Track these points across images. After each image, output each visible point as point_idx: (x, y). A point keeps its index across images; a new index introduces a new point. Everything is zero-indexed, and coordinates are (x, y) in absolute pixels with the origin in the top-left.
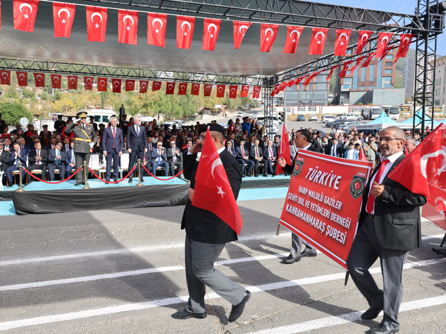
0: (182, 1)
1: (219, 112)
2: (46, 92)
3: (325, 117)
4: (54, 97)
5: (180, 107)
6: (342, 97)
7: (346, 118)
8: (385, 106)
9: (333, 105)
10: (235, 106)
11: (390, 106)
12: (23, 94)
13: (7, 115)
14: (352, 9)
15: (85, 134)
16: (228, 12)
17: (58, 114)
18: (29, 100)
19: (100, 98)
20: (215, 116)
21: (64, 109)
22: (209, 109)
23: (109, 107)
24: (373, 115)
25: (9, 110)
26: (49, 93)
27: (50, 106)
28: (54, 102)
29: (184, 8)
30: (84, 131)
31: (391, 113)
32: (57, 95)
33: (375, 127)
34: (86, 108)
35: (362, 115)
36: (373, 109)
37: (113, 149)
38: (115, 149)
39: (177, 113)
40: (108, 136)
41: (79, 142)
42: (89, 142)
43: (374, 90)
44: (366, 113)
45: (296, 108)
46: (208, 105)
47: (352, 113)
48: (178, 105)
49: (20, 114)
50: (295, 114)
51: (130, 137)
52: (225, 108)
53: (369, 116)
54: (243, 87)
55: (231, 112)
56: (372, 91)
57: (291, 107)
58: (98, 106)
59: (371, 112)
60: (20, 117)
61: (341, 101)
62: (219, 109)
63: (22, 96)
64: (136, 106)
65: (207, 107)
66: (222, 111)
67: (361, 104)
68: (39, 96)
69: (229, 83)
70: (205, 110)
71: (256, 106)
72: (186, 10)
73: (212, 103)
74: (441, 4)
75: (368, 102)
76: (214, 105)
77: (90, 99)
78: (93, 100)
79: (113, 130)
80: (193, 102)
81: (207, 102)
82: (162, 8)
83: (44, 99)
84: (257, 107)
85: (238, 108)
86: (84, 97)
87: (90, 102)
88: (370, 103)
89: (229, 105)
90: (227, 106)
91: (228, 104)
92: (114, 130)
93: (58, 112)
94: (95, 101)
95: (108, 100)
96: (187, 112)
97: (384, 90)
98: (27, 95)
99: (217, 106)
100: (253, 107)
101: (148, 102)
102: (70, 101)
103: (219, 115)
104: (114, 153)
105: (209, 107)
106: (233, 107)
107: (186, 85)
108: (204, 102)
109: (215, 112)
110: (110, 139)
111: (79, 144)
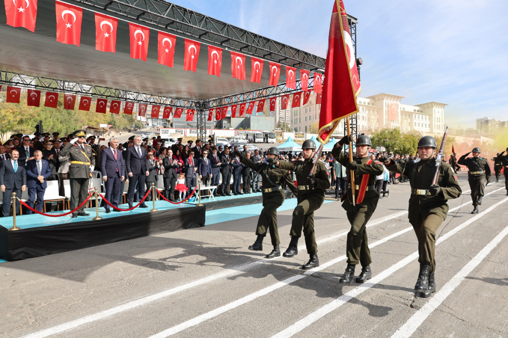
0: (194, 26)
1: (104, 131)
3: (218, 140)
5: (61, 125)
6: (225, 122)
7: (238, 141)
8: (265, 131)
9: (218, 129)
10: (121, 126)
11: (268, 132)
14: (310, 55)
15: (86, 156)
16: (226, 42)
22: (93, 128)
24: (256, 139)
29: (187, 32)
30: (84, 153)
31: (270, 138)
33: (287, 149)
35: (247, 138)
36: (256, 134)
37: (117, 172)
38: (118, 173)
40: (108, 158)
41: (79, 166)
42: (89, 166)
43: (252, 117)
44: (251, 137)
45: (188, 130)
46: (92, 123)
47: (238, 137)
50: (187, 136)
52: (110, 128)
53: (253, 140)
54: (177, 109)
56: (250, 117)
57: (183, 130)
59: (254, 136)
61: (223, 125)
62: (104, 129)
64: (9, 122)
65: (90, 126)
66: (107, 131)
67: (242, 128)
69: (164, 104)
70: (88, 129)
72: (189, 34)
73: (96, 122)
75: (246, 127)
76: (98, 124)
79: (113, 152)
80: (75, 120)
81: (91, 121)
82: (168, 28)
84: (143, 128)
85: (124, 128)
88: (248, 128)
89: (114, 125)
90: (113, 126)
91: (113, 123)
92: (115, 152)
96: (69, 131)
97: (258, 118)
99: (102, 126)
100: (140, 128)
101: (24, 118)
103: (105, 135)
104: (117, 177)
105: (93, 126)
106: (119, 127)
107: (119, 103)
108: (87, 121)
109: (99, 132)
110: (112, 161)
111: (79, 169)
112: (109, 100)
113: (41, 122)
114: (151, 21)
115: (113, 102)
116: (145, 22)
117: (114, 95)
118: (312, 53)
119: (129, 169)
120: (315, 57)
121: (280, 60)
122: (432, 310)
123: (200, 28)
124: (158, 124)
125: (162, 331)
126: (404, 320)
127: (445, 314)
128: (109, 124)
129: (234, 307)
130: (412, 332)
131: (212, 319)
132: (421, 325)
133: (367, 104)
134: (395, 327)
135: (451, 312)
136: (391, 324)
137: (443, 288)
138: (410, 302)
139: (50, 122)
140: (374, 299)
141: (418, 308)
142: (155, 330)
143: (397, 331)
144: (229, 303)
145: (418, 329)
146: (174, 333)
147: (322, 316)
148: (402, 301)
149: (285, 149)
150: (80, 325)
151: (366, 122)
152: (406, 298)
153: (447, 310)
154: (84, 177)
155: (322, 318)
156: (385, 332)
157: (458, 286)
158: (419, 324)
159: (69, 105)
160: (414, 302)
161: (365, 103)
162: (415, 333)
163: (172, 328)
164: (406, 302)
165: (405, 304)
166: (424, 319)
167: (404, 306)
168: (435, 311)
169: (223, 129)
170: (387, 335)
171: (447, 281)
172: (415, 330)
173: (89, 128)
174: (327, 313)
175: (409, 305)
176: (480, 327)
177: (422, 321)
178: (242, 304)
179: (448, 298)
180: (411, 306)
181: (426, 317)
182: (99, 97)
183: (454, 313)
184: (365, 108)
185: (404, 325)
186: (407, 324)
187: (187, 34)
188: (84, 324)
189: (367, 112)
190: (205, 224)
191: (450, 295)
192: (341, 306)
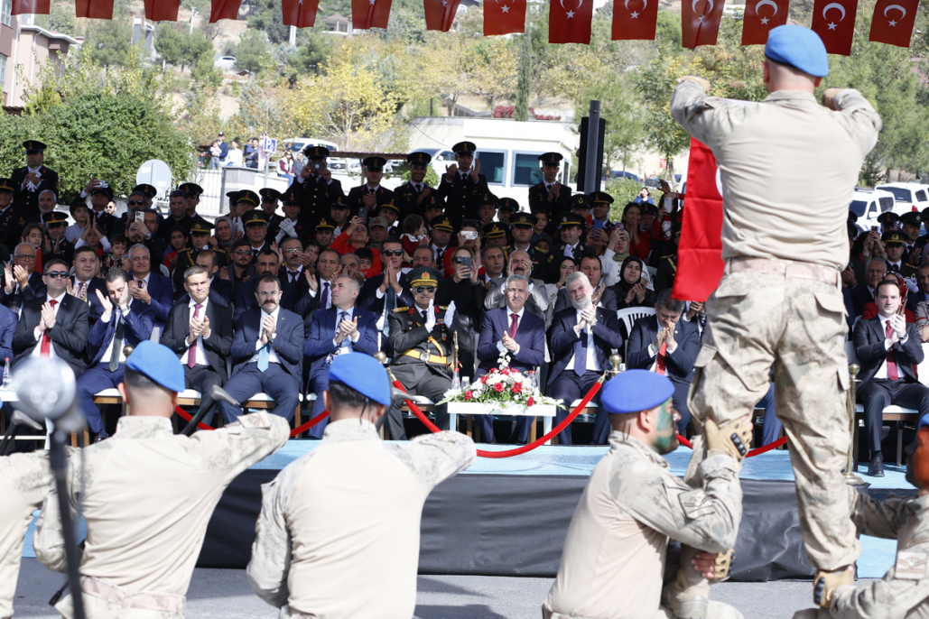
2: (264, 34)
4: (295, 57)
12: (161, 47)
13: (87, 150)
17: (307, 142)
18: (182, 72)
19: (514, 63)
21: (338, 120)
23: (555, 105)
25: (95, 128)
26: (274, 40)
27: (272, 100)
28: (292, 81)
32: (312, 48)
34: (444, 111)
39: (905, 142)
48: (912, 99)
49: (140, 145)
58: (504, 103)
60: (142, 156)
63: (155, 55)
68: (228, 53)
77: (465, 66)
78: (479, 71)
83: (248, 66)
86: (435, 57)
87: (463, 82)
93: (305, 136)
94: (488, 79)
95: (557, 72)
98: (176, 50)
102: (368, 78)
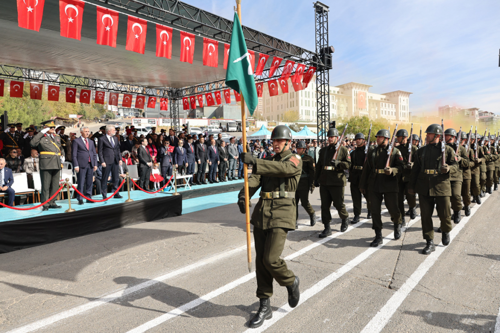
0: (166, 11)
1: (73, 122)
3: (192, 129)
5: (28, 116)
6: (198, 111)
7: (211, 130)
8: (237, 120)
9: (191, 118)
10: (92, 116)
14: (283, 42)
15: (56, 146)
16: (199, 28)
20: (70, 127)
22: (62, 119)
24: (229, 128)
29: (159, 17)
30: (54, 143)
33: (261, 137)
35: (221, 127)
36: (230, 123)
38: (90, 163)
40: (79, 148)
41: (50, 157)
43: (225, 106)
44: (224, 126)
45: (161, 120)
46: (60, 114)
47: (211, 126)
50: (160, 125)
51: (103, 149)
52: (80, 119)
53: (226, 129)
55: (87, 122)
56: (223, 107)
57: (156, 119)
59: (228, 125)
61: (196, 115)
62: (73, 119)
65: (59, 117)
66: (77, 121)
67: (215, 117)
70: (57, 120)
71: (113, 118)
72: (161, 19)
73: (65, 112)
74: (330, 48)
75: (219, 117)
76: (67, 115)
79: (85, 142)
80: (43, 111)
81: (59, 112)
82: (139, 13)
85: (94, 119)
88: (221, 117)
89: (84, 115)
90: (83, 116)
91: (83, 114)
92: (86, 141)
96: (37, 122)
97: (231, 107)
99: (71, 116)
100: (111, 118)
104: (90, 167)
105: (62, 116)
106: (89, 117)
107: (89, 92)
108: (55, 111)
109: (69, 122)
110: (83, 151)
111: (50, 159)
112: (79, 89)
113: (6, 112)
114: (121, 5)
115: (83, 91)
116: (115, 6)
117: (83, 84)
118: (285, 41)
119: (102, 159)
120: (289, 45)
121: (253, 48)
122: (410, 290)
123: (172, 13)
124: (129, 114)
125: (143, 323)
126: (384, 301)
127: (422, 294)
128: (79, 114)
129: (216, 296)
130: (392, 313)
131: (194, 308)
132: (401, 306)
133: (336, 93)
134: (375, 308)
135: (428, 291)
136: (372, 305)
137: (418, 268)
138: (389, 284)
139: (15, 112)
140: (354, 281)
141: (396, 289)
142: (136, 323)
143: (378, 313)
144: (210, 292)
145: (398, 309)
146: (156, 325)
147: (304, 301)
148: (381, 282)
149: (258, 137)
150: (56, 322)
151: (336, 111)
152: (384, 280)
153: (424, 290)
154: (56, 168)
155: (305, 302)
156: (367, 314)
157: (432, 266)
158: (398, 304)
159: (36, 95)
160: (391, 283)
161: (334, 91)
162: (395, 314)
163: (153, 320)
164: (385, 283)
165: (383, 286)
166: (403, 299)
167: (383, 287)
168: (412, 291)
169: (196, 119)
170: (369, 317)
171: (421, 262)
172: (395, 310)
173: (58, 118)
174: (309, 297)
175: (387, 286)
176: (456, 305)
177: (402, 302)
178: (224, 292)
179: (424, 278)
180: (390, 287)
181: (405, 298)
182: (68, 86)
183: (430, 293)
184: (334, 96)
185: (385, 306)
186: (387, 305)
187: (159, 19)
188: (60, 321)
189: (337, 100)
190: (182, 213)
191: (425, 275)
192: (322, 291)
